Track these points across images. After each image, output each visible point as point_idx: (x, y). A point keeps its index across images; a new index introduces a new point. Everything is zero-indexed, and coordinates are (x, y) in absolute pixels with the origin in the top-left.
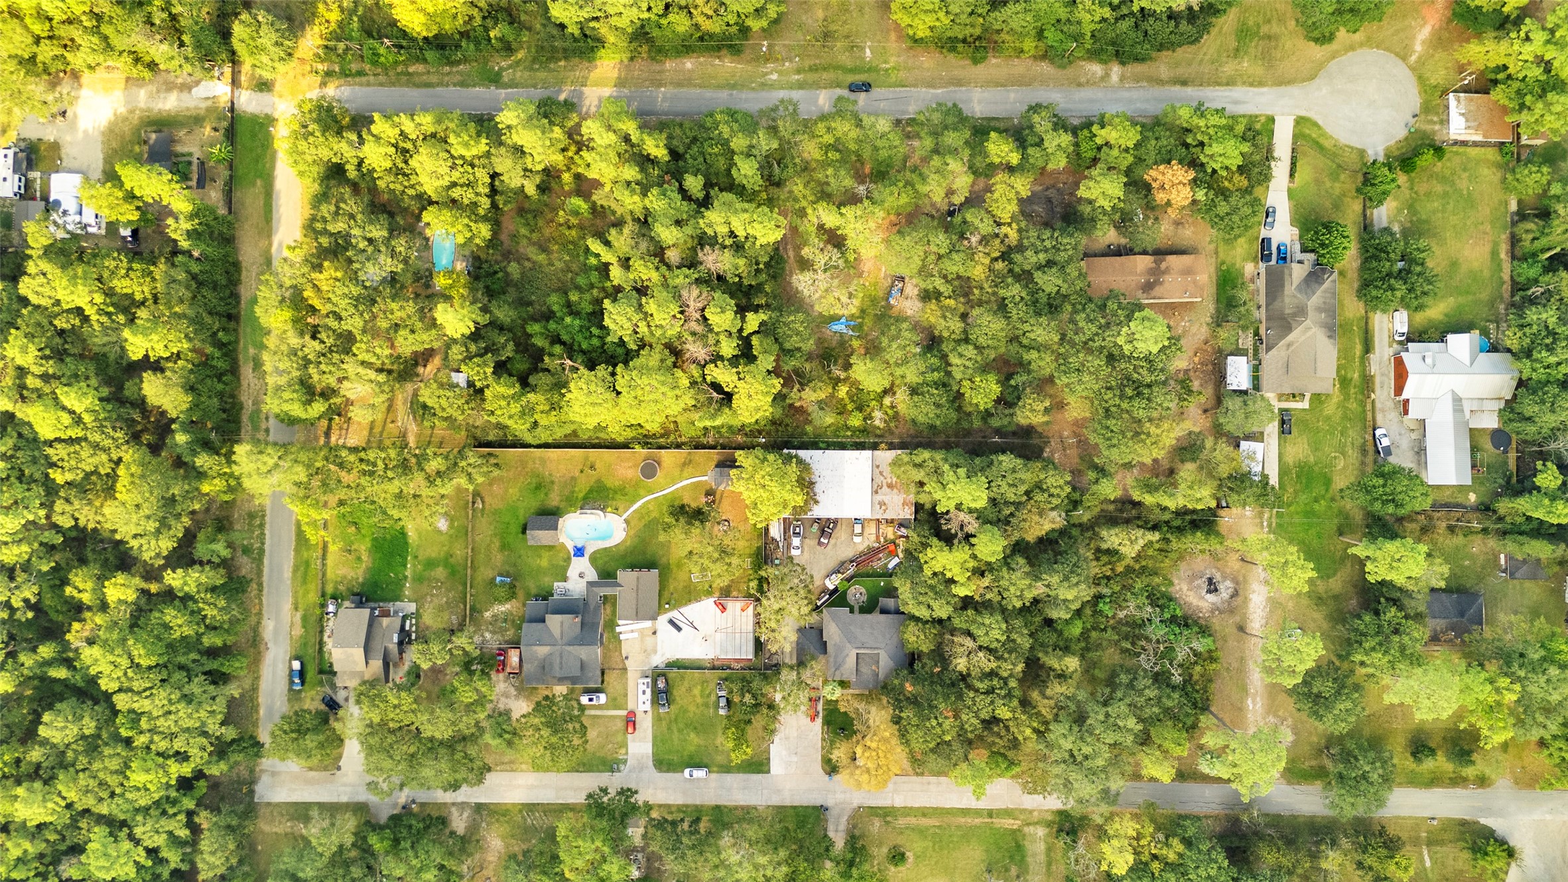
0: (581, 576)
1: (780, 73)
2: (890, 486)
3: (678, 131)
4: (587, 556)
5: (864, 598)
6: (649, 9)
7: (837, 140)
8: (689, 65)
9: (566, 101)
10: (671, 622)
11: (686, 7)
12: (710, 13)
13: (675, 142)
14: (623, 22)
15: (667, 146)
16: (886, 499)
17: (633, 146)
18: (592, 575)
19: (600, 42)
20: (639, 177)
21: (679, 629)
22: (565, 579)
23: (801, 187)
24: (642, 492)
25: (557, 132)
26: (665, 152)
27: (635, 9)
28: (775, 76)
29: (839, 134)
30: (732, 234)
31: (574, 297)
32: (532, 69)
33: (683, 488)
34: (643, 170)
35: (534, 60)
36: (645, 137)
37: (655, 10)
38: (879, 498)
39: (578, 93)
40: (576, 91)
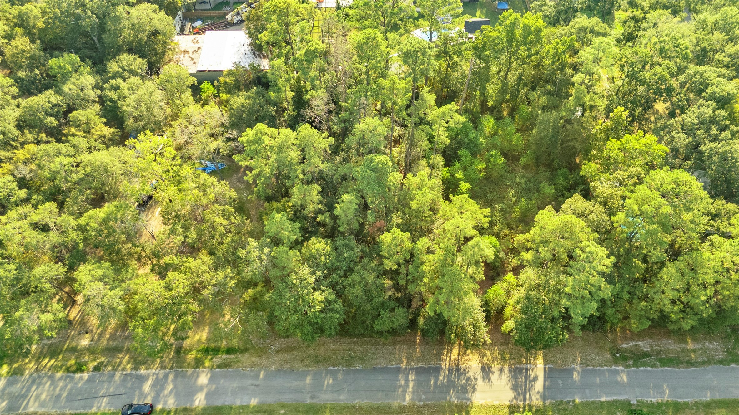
39: (518, 394)
40: (522, 397)
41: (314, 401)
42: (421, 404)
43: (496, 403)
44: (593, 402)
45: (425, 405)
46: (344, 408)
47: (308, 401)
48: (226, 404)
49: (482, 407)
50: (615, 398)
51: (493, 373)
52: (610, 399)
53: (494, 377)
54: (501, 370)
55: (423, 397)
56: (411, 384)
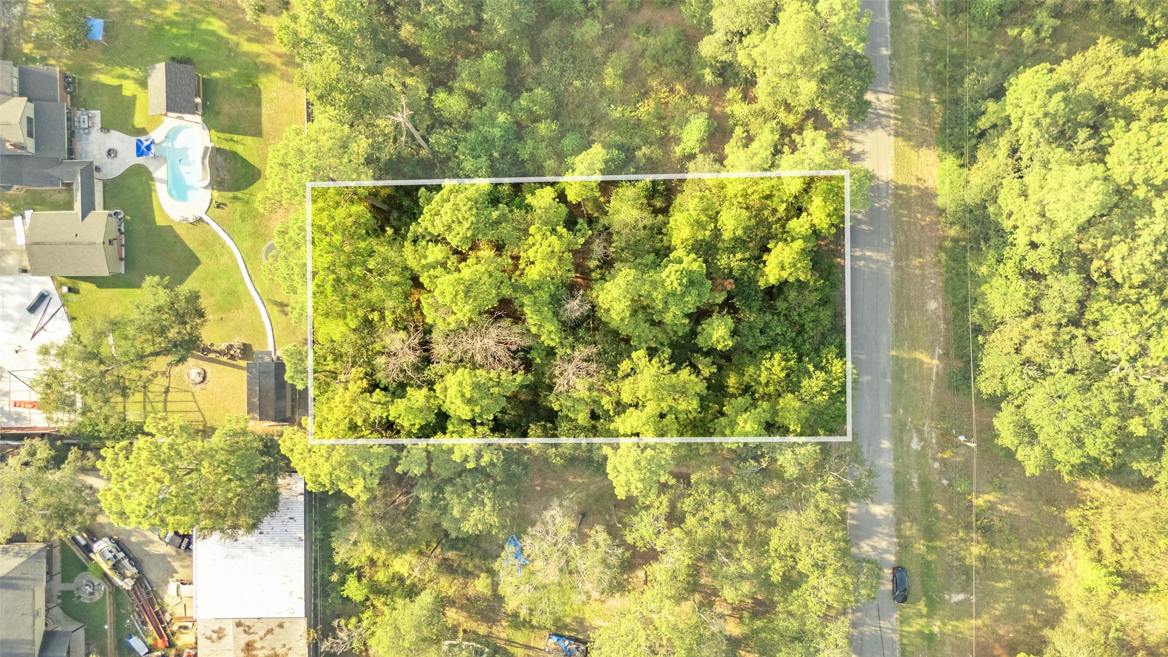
0: (111, 153)
1: (922, 454)
2: (249, 646)
3: (814, 297)
4: (141, 160)
5: (85, 599)
6: (1034, 245)
7: (803, 577)
8: (932, 305)
9: (868, 104)
10: (42, 297)
11: (1037, 309)
12: (1027, 350)
13: (792, 295)
14: (1008, 199)
15: (783, 284)
16: (228, 641)
17: (783, 222)
18: (114, 169)
19: (969, 160)
20: (727, 235)
21: (32, 309)
22: (105, 129)
23: (719, 516)
24: (247, 244)
25: (808, 89)
26: (772, 280)
27: (1035, 220)
28: (915, 445)
29: (813, 581)
30: (621, 407)
31: (543, 128)
32: (923, 50)
33: (255, 309)
34: (739, 243)
35: (939, 54)
36: (798, 245)
37: (1032, 255)
38: (230, 629)
39: (880, 123)
40: (883, 120)
41: (889, 374)
42: (893, 243)
43: (892, 153)
44: (892, 36)
45: (895, 239)
46: (897, 336)
47: (889, 380)
48: (891, 479)
49: (897, 171)
50: (887, 9)
51: (852, 149)
52: (888, 15)
53: (858, 148)
54: (851, 140)
55: (885, 241)
56: (869, 253)
